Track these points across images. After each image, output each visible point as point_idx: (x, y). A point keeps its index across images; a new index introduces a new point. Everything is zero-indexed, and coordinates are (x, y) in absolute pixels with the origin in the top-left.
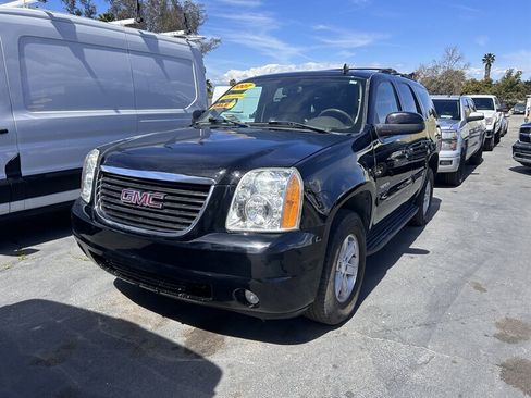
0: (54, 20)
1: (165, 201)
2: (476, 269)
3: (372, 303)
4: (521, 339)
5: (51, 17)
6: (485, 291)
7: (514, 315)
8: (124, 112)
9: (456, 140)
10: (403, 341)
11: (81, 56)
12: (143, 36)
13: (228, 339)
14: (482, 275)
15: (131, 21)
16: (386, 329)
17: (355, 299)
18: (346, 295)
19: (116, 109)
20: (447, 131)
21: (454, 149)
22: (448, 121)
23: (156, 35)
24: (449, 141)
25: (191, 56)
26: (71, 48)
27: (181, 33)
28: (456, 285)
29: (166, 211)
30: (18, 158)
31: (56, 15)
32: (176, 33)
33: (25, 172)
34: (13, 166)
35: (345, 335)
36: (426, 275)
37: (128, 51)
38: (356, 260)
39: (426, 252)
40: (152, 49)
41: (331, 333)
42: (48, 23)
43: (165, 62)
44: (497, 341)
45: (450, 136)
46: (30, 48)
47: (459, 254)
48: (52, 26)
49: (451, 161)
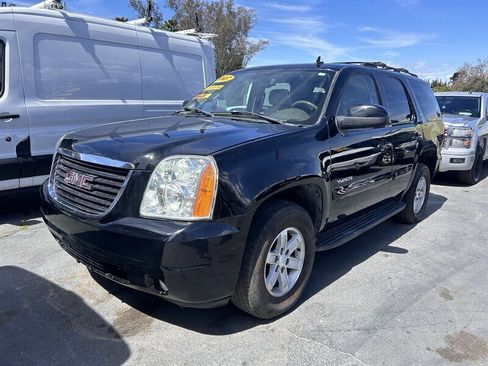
0: (68, 19)
1: (94, 183)
2: (452, 273)
3: (320, 300)
4: (466, 357)
5: (65, 17)
6: (452, 298)
7: (473, 329)
8: (130, 102)
9: (470, 137)
10: (331, 344)
11: (92, 51)
12: (153, 33)
13: (156, 322)
14: (456, 282)
15: (143, 20)
16: (320, 329)
17: (297, 294)
18: (285, 290)
19: (123, 99)
20: (460, 128)
21: (468, 147)
22: (466, 118)
23: (168, 33)
24: (463, 138)
25: (201, 52)
26: (83, 45)
27: (193, 31)
28: (420, 290)
29: (94, 193)
30: (28, 139)
31: (70, 15)
32: (189, 31)
33: (34, 153)
34: (24, 147)
35: (273, 330)
36: (392, 275)
37: (138, 47)
38: (302, 255)
39: (405, 251)
40: (162, 46)
41: (260, 327)
42: (62, 22)
43: (174, 57)
44: (439, 357)
45: (464, 133)
46: (44, 44)
47: (440, 256)
48: (66, 25)
49: (464, 159)
